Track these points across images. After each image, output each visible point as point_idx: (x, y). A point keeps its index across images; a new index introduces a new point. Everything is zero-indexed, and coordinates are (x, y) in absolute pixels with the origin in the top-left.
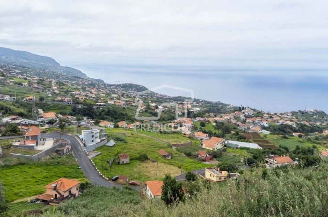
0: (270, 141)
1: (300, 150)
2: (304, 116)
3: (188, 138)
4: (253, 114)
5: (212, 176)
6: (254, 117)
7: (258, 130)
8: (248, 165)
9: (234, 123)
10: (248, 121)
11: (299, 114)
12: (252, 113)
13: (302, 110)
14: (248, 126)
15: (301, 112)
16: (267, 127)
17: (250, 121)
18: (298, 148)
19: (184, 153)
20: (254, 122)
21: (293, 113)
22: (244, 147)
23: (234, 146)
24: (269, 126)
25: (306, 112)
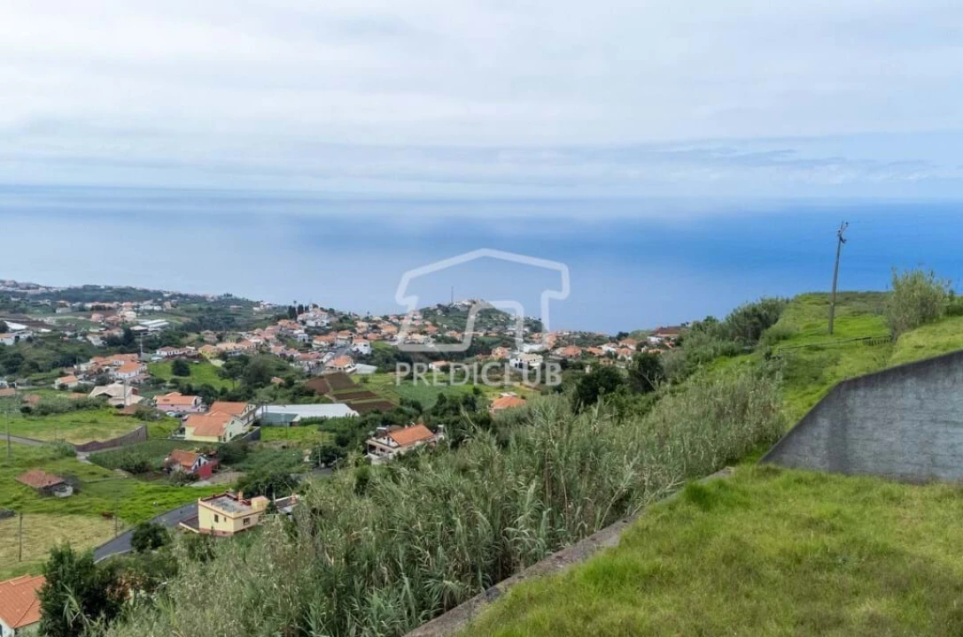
0: (377, 392)
1: (448, 405)
2: (451, 318)
3: (134, 416)
4: (328, 325)
5: (221, 518)
6: (331, 330)
7: (346, 366)
8: (323, 465)
9: (277, 353)
10: (318, 343)
11: (439, 312)
12: (326, 322)
13: (446, 303)
14: (318, 358)
15: (444, 307)
16: (367, 355)
17: (323, 343)
18: (442, 399)
19: (122, 467)
20: (332, 345)
21: (426, 313)
22: (312, 418)
23: (283, 420)
24: (373, 351)
25: (454, 308)
